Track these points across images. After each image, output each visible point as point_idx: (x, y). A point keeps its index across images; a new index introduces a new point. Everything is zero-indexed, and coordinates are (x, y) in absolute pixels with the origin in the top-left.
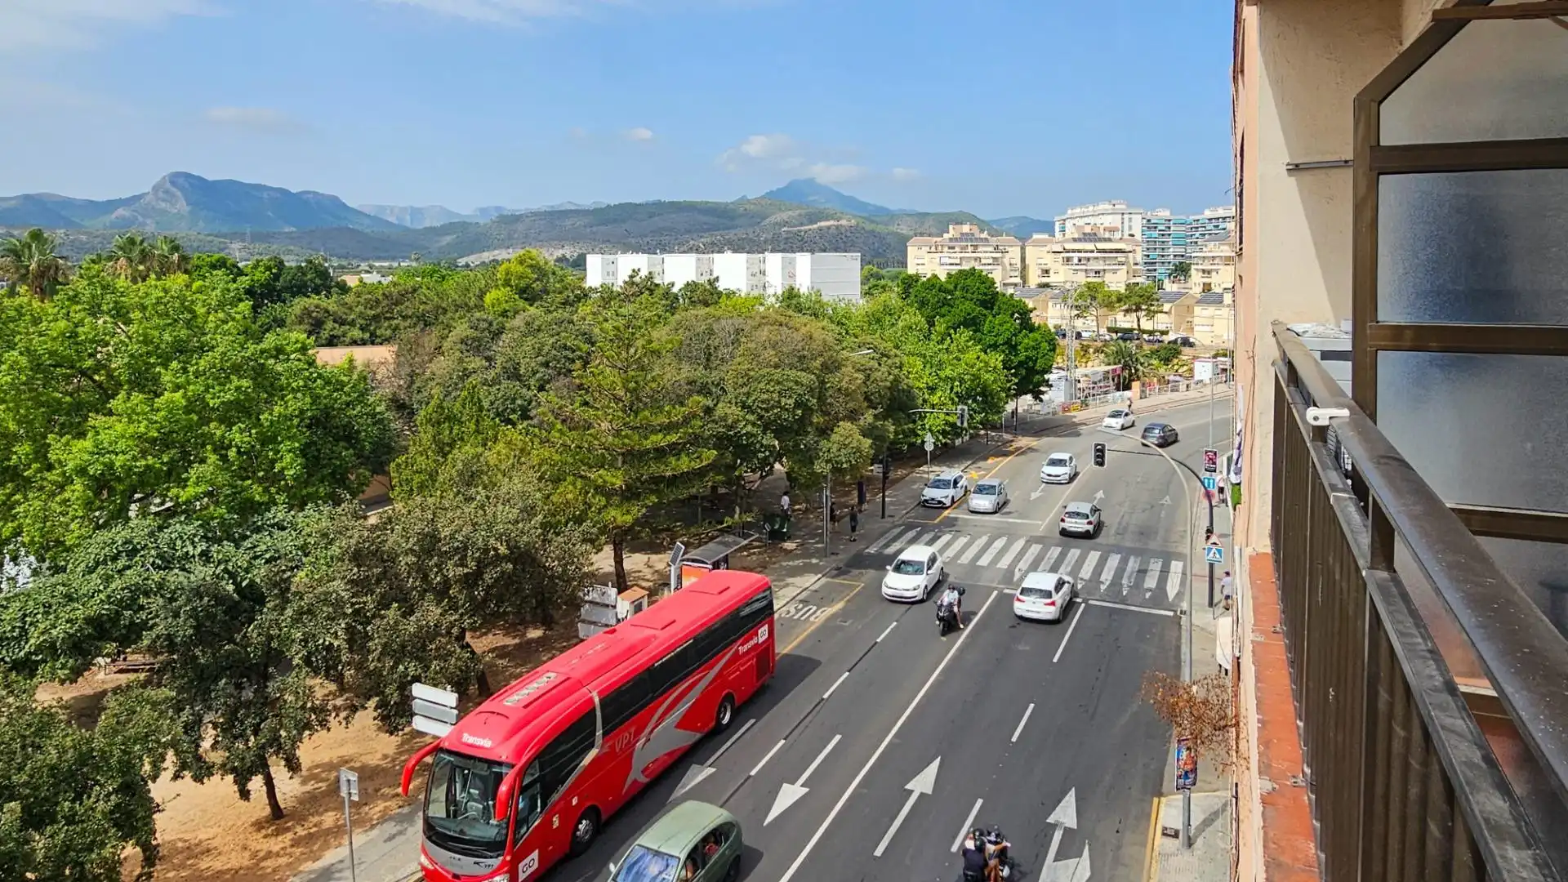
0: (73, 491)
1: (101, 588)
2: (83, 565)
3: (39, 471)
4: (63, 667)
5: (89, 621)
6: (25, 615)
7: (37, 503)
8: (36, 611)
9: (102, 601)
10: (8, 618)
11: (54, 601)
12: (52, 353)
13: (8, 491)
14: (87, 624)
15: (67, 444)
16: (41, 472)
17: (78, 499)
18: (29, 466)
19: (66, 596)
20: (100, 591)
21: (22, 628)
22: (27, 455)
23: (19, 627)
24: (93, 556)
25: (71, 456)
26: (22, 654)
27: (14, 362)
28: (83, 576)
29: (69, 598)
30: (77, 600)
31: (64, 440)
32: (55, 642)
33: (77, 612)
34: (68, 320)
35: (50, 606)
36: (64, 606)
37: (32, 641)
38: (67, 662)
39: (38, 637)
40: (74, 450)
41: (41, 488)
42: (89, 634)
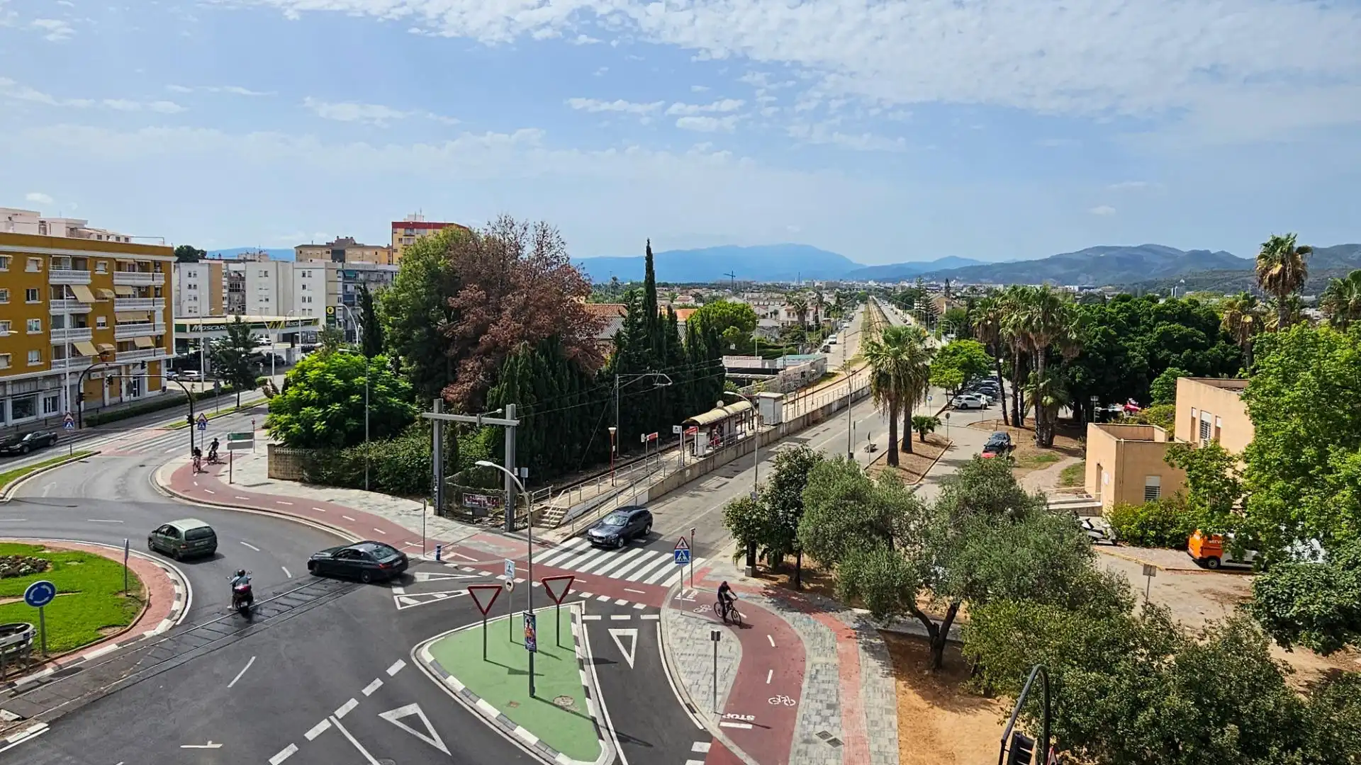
0: (1344, 496)
1: (1355, 584)
2: (1344, 560)
3: (1320, 472)
4: (1317, 639)
5: (1340, 608)
6: (1293, 586)
7: (1316, 498)
8: (1301, 586)
9: (1354, 596)
10: (1281, 583)
11: (1315, 582)
12: (1339, 377)
13: (1298, 483)
14: (1339, 611)
15: (1342, 455)
16: (1322, 473)
17: (1346, 503)
18: (1313, 467)
19: (1325, 581)
20: (1354, 587)
21: (1290, 595)
22: (1312, 457)
23: (1288, 593)
24: (1353, 555)
25: (1344, 465)
26: (1288, 615)
27: (1306, 380)
28: (1343, 569)
29: (1328, 584)
30: (1335, 588)
31: (1340, 450)
32: (1312, 616)
33: (1332, 598)
34: (1354, 349)
35: (1312, 586)
36: (1323, 589)
37: (1295, 608)
38: (1320, 636)
39: (1300, 607)
40: (1348, 461)
41: (1322, 487)
42: (1340, 620)
